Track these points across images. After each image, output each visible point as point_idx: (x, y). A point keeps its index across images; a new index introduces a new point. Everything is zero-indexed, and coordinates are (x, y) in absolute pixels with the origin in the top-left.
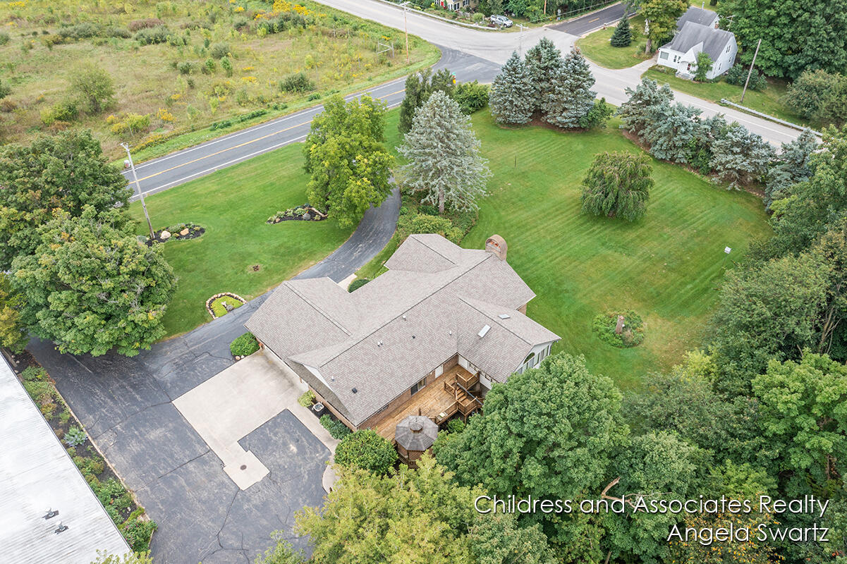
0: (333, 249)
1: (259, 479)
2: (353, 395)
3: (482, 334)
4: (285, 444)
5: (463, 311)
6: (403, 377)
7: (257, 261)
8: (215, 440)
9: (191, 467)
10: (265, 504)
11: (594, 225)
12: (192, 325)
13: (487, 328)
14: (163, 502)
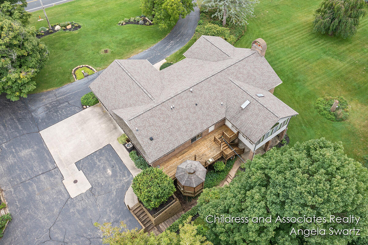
0: (154, 43)
1: (84, 191)
2: (150, 141)
3: (243, 106)
4: (104, 168)
5: (232, 89)
6: (186, 131)
7: (108, 46)
8: (61, 160)
9: (42, 177)
10: (85, 210)
11: (319, 40)
12: (62, 83)
13: (247, 102)
14: (20, 200)
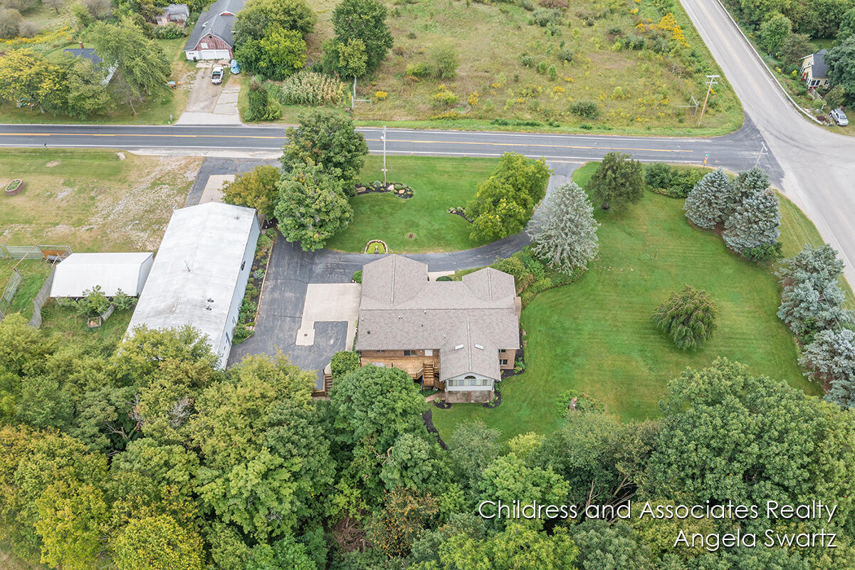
0: (461, 249)
1: (306, 345)
2: (367, 334)
3: (456, 348)
4: (331, 337)
5: (462, 329)
7: (416, 232)
8: (307, 314)
9: (288, 319)
12: (353, 250)
13: (462, 346)
